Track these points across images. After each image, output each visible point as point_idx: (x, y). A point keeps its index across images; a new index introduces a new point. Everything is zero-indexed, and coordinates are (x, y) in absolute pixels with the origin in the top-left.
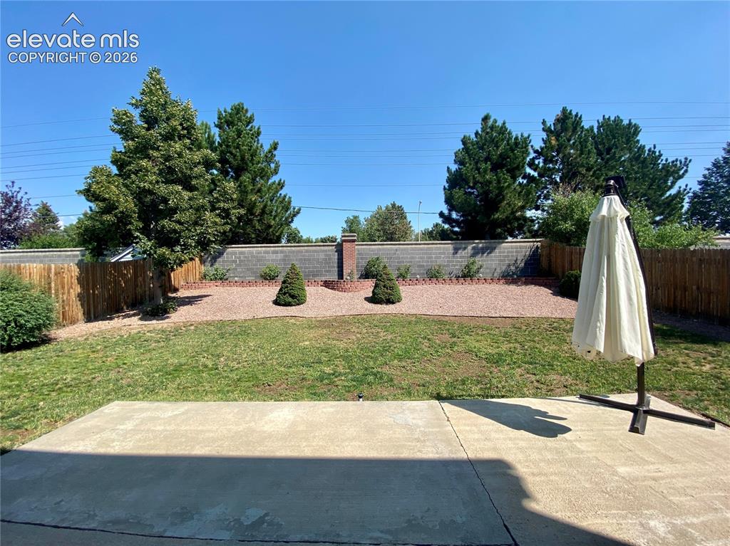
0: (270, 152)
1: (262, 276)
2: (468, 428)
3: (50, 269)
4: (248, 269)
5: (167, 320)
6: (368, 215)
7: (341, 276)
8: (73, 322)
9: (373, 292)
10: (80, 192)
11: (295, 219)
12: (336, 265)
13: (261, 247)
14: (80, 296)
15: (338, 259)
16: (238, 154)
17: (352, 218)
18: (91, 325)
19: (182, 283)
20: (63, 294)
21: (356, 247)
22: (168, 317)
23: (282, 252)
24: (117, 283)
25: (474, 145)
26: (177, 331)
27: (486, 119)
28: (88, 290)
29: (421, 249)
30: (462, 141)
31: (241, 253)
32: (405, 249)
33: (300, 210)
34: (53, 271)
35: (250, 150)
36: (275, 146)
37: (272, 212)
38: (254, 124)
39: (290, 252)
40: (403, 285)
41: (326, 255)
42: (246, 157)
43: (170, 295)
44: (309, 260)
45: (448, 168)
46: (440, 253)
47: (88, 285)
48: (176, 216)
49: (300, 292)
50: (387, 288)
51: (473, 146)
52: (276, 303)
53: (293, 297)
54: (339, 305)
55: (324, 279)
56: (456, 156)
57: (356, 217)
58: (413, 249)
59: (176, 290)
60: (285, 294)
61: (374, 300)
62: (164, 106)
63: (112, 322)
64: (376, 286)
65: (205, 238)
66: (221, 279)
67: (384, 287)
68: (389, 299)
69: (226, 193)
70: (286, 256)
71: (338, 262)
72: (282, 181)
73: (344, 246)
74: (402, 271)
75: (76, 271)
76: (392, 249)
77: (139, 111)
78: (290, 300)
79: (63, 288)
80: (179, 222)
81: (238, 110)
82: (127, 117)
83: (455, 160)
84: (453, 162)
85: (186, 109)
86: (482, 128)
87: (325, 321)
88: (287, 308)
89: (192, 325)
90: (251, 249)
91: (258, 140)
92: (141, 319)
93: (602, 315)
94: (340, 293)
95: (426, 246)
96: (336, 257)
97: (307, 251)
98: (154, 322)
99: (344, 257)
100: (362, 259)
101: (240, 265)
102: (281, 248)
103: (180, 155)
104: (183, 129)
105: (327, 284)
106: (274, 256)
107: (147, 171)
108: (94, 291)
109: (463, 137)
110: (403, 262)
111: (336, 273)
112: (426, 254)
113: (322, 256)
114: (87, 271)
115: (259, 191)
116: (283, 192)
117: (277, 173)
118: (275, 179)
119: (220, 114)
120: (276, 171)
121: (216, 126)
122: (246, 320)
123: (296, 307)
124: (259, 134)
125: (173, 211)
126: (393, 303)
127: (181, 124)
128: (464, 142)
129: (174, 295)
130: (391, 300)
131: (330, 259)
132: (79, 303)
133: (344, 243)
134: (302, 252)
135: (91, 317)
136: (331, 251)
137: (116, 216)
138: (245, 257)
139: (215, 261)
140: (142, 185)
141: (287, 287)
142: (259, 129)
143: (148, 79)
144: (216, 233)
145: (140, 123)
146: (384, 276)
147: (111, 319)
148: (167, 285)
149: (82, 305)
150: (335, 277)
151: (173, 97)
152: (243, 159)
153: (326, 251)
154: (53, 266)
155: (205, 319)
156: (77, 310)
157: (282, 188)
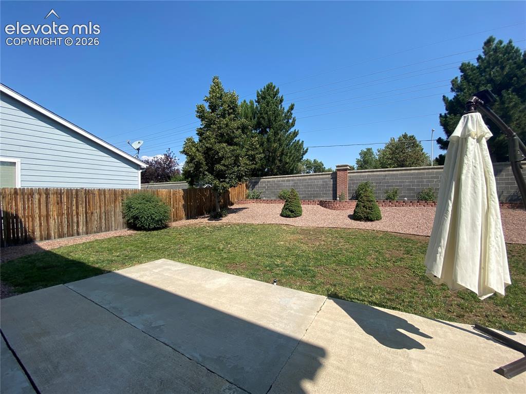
0: (288, 112)
1: (279, 197)
2: (326, 321)
3: (170, 192)
4: (272, 192)
5: (220, 221)
6: (383, 147)
7: (335, 197)
8: (181, 219)
9: (354, 211)
10: (181, 152)
11: (304, 156)
12: (331, 189)
13: (280, 177)
14: (184, 206)
15: (333, 184)
16: (266, 118)
17: (365, 150)
18: (187, 221)
19: (236, 200)
20: (176, 204)
21: (348, 175)
22: (221, 220)
23: (293, 180)
24: (201, 199)
25: (474, 70)
26: (220, 228)
27: (489, 42)
28: (187, 202)
29: (412, 174)
30: (460, 69)
31: (268, 182)
32: (394, 175)
33: (307, 149)
34: (172, 193)
35: (274, 113)
36: (292, 108)
37: (287, 153)
38: (279, 95)
39: (298, 180)
40: (389, 206)
41: (323, 182)
42: (271, 119)
43: (229, 207)
44: (311, 185)
45: (444, 97)
46: (432, 178)
47: (188, 200)
48: (223, 162)
49: (296, 208)
50: (366, 208)
51: (472, 71)
52: (282, 215)
53: (292, 211)
54: (324, 219)
55: (321, 199)
56: (453, 85)
57: (369, 150)
58: (402, 174)
59: (232, 204)
60: (286, 209)
61: (354, 217)
62: (220, 98)
63: (196, 220)
64: (357, 206)
65: (240, 173)
66: (257, 198)
67: (364, 207)
68: (368, 217)
69: (253, 144)
70: (295, 183)
71: (333, 187)
72: (296, 131)
73: (338, 174)
74: (391, 193)
75: (182, 193)
76: (381, 175)
77: (208, 104)
78: (290, 213)
79: (176, 202)
80: (224, 165)
81: (270, 87)
82: (202, 108)
83: (452, 88)
84: (450, 90)
85: (233, 96)
86: (484, 52)
87: (307, 230)
88: (287, 219)
89: (229, 225)
90: (274, 179)
91: (281, 105)
92: (209, 220)
93: (444, 240)
94: (330, 210)
95: (416, 171)
96: (332, 183)
97: (310, 179)
98: (214, 221)
99: (338, 183)
100: (353, 184)
101: (267, 190)
102: (292, 178)
103: (227, 125)
104: (231, 109)
105: (322, 204)
106: (287, 184)
107: (210, 137)
108: (190, 204)
109: (461, 65)
110: (392, 186)
111: (331, 195)
112: (416, 178)
113: (321, 182)
114: (187, 193)
115: (279, 140)
116: (297, 139)
117: (294, 126)
118: (292, 130)
119: (258, 93)
120: (293, 125)
121: (256, 102)
122: (258, 224)
123: (293, 219)
124: (281, 101)
125: (221, 159)
126: (371, 220)
127: (229, 106)
128: (462, 69)
129: (231, 207)
130: (369, 218)
131: (327, 184)
132: (183, 209)
133: (338, 172)
134: (306, 180)
135: (189, 217)
136: (328, 178)
137: (194, 164)
138: (271, 184)
139: (254, 187)
140: (207, 145)
141: (288, 205)
142: (282, 97)
143: (213, 84)
144: (246, 170)
145: (208, 110)
146: (365, 198)
147: (197, 219)
148: (228, 201)
149: (185, 210)
150: (330, 199)
151: (226, 91)
152: (269, 120)
153: (324, 178)
154: (172, 190)
155: (238, 222)
156: (182, 213)
157: (296, 136)
